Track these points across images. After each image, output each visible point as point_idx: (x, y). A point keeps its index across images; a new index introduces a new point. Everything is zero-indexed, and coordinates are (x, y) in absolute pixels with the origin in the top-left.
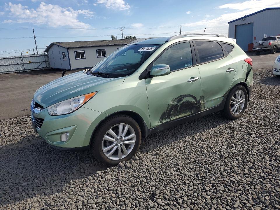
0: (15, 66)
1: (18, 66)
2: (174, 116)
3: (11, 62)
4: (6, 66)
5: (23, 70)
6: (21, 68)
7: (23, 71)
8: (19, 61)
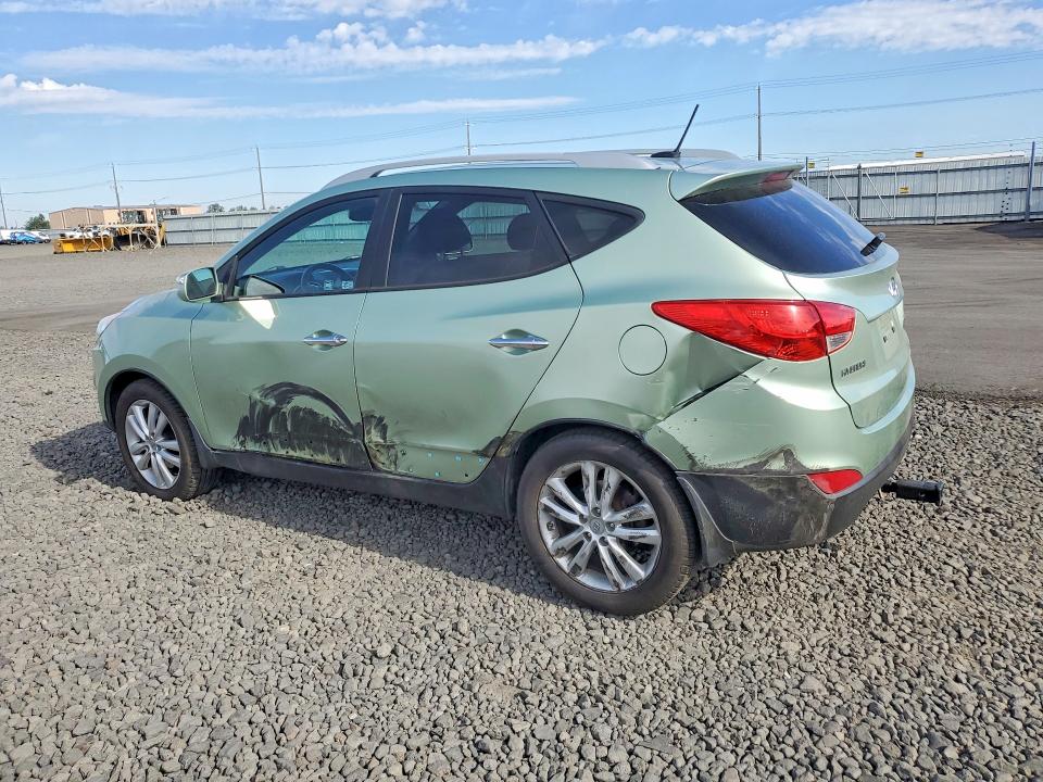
0: (999, 195)
1: (1006, 197)
2: (283, 447)
3: (985, 181)
4: (964, 196)
5: (1023, 214)
6: (1017, 205)
7: (1023, 217)
8: (1018, 179)
